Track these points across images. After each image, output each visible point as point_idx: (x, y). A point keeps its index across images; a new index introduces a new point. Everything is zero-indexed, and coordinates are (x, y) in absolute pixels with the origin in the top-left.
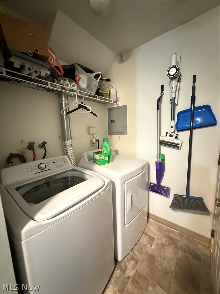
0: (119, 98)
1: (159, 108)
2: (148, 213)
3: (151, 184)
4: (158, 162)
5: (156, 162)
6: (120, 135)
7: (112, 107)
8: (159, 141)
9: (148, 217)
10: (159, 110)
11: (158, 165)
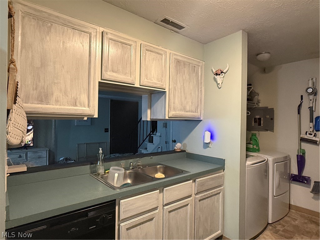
0: (260, 100)
1: (299, 113)
2: (289, 204)
3: (292, 175)
4: (299, 155)
5: (297, 155)
6: (260, 132)
7: (252, 107)
8: (300, 138)
9: (289, 209)
10: (299, 114)
11: (299, 157)
